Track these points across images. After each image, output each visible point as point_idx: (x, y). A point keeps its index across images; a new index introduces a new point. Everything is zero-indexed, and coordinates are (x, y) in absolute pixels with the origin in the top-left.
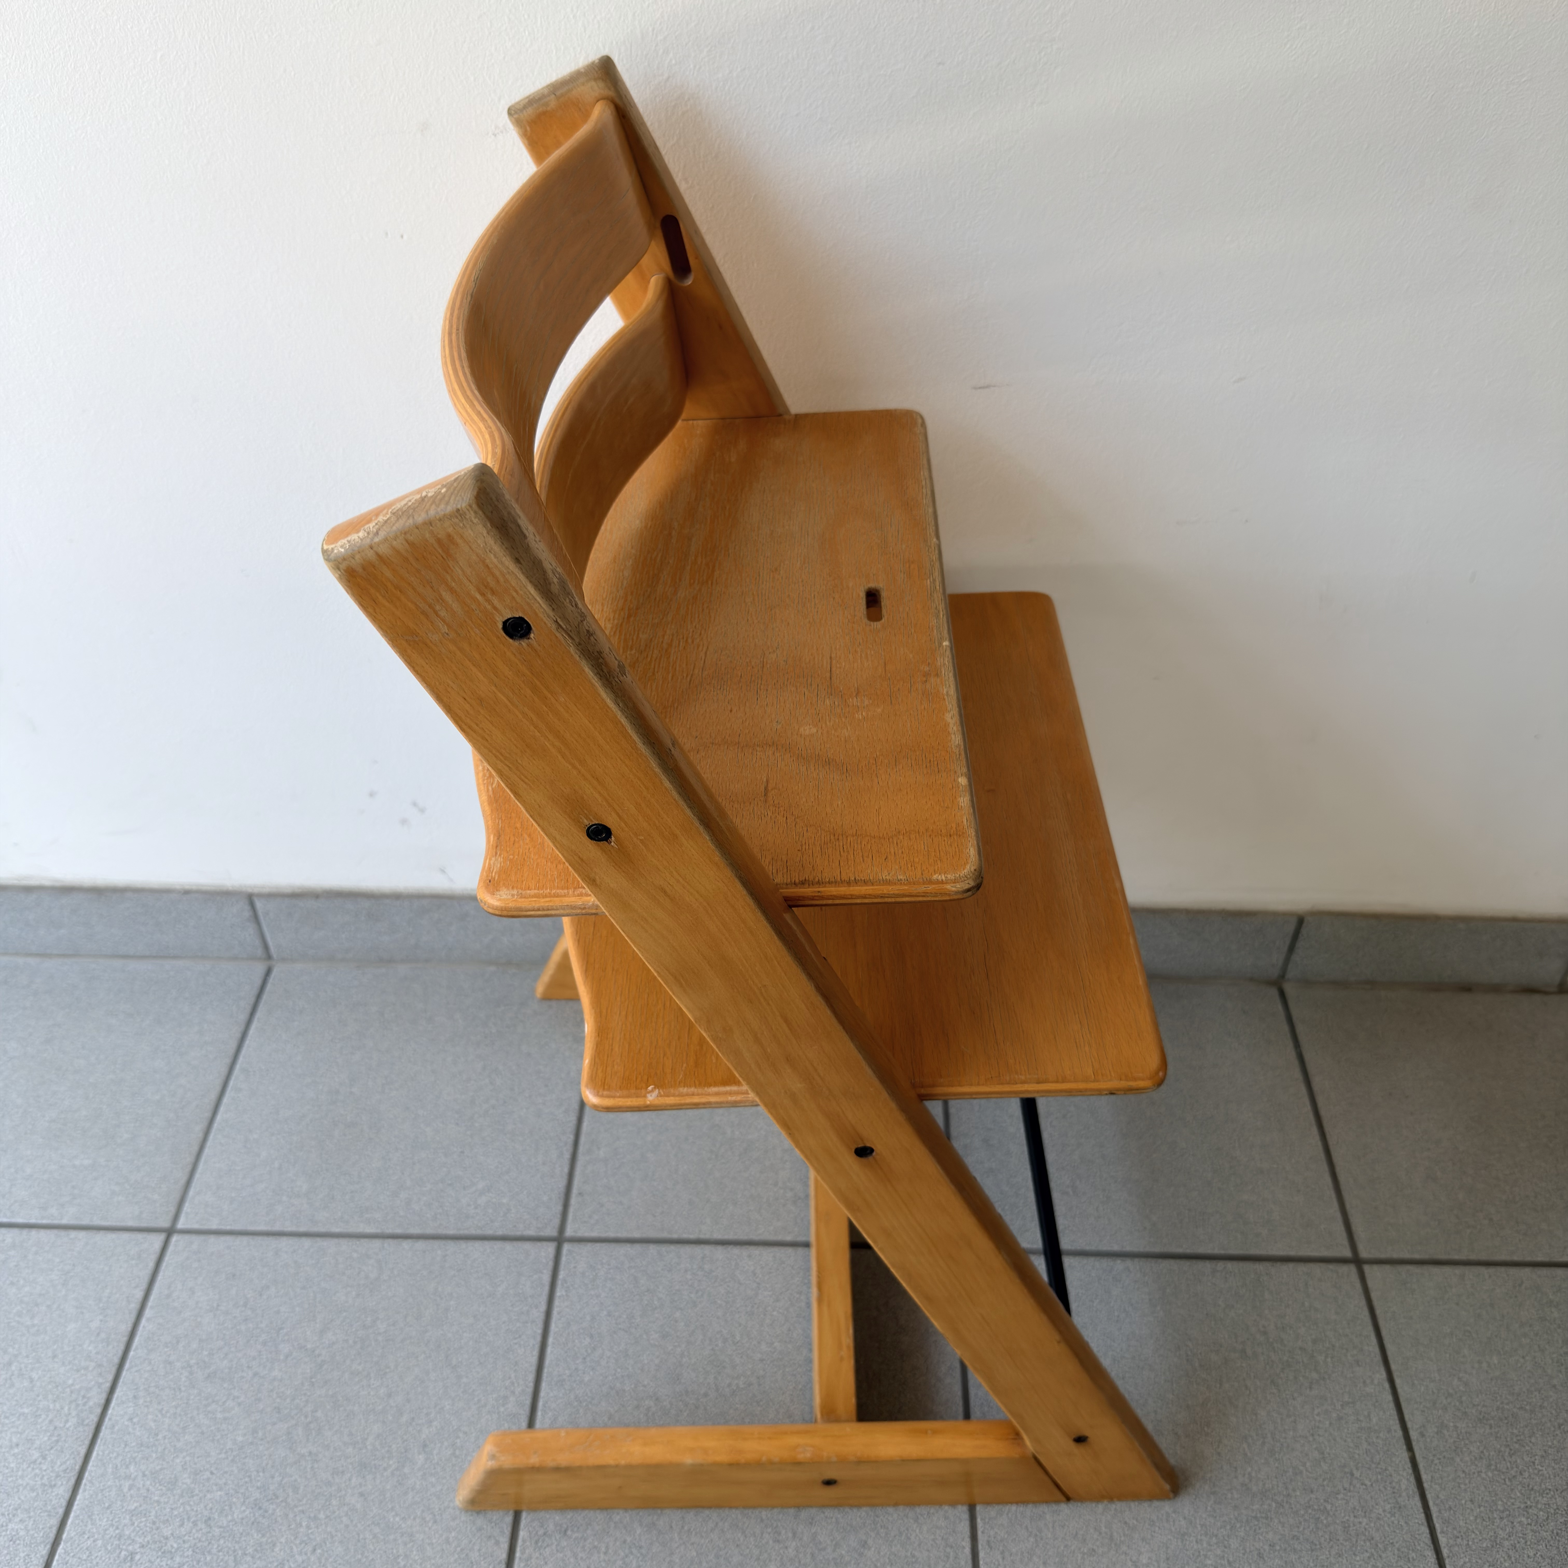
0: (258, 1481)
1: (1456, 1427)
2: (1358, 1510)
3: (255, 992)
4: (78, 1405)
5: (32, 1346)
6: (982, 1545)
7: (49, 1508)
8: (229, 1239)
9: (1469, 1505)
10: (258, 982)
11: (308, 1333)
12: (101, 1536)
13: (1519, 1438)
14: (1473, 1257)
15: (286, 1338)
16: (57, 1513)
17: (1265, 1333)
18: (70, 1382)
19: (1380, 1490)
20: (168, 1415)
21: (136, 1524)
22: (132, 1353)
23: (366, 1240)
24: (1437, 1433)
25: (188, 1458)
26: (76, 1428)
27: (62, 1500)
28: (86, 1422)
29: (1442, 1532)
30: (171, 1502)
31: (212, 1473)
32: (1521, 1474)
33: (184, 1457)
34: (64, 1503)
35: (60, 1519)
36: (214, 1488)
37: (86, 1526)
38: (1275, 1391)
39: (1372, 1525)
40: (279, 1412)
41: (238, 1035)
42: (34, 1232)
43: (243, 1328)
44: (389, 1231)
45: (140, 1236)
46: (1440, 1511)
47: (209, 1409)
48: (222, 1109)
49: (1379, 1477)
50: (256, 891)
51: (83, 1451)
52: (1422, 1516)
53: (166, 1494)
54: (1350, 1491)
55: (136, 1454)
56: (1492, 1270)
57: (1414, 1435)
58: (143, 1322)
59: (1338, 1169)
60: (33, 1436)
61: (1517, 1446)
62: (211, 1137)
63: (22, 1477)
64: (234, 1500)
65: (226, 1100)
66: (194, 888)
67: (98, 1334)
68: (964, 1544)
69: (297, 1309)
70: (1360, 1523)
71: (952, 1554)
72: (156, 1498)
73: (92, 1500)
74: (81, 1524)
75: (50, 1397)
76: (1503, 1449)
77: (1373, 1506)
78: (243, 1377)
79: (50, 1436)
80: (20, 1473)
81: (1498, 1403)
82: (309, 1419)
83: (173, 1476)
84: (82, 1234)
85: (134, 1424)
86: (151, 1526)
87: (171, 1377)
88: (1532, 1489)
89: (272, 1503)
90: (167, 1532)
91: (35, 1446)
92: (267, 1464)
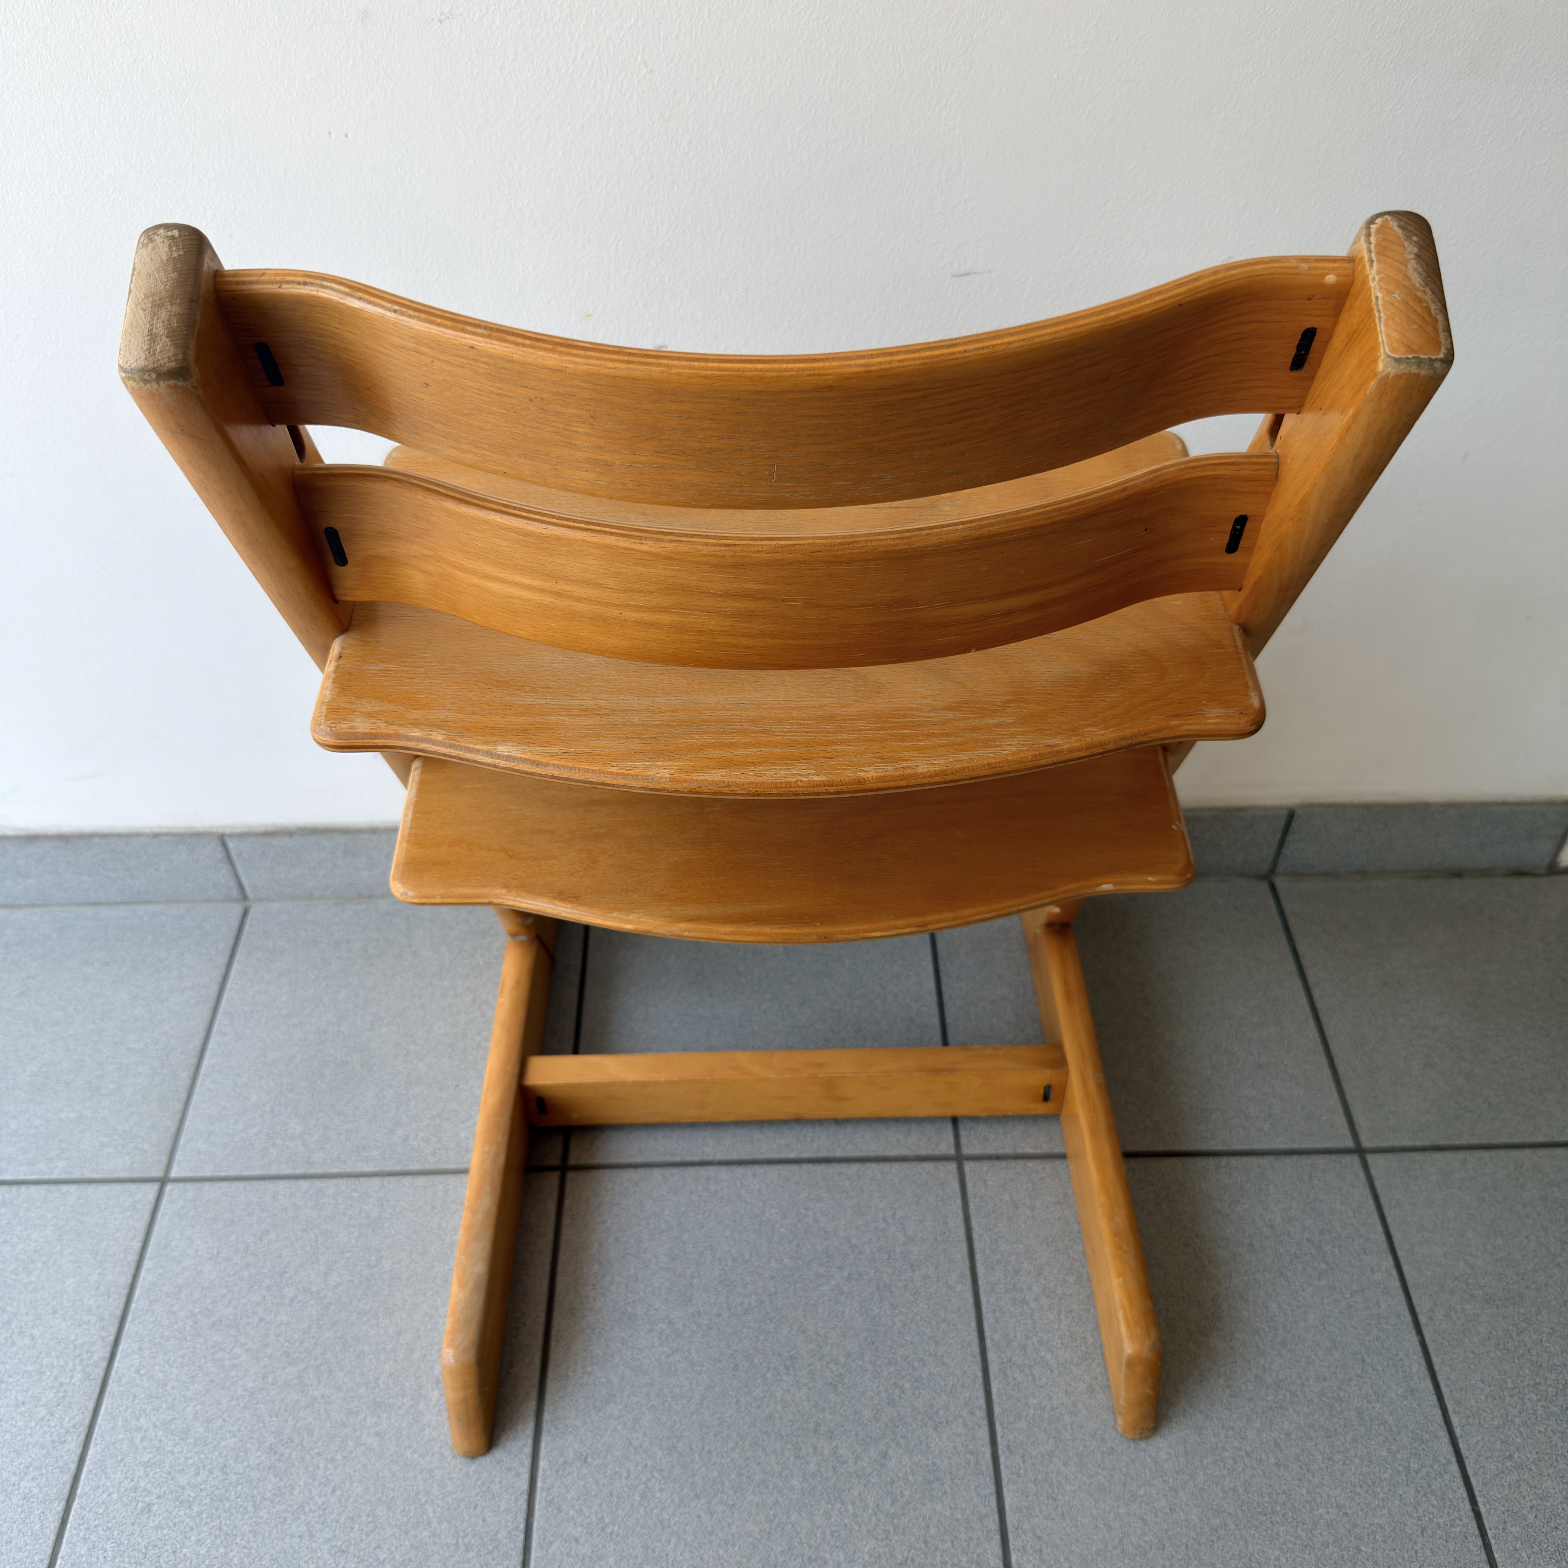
0: (272, 1425)
1: (1464, 1310)
2: (1371, 1395)
3: (234, 934)
4: (82, 1360)
5: (31, 1303)
6: (1002, 1450)
7: (61, 1464)
8: (224, 1185)
9: (1480, 1385)
10: (235, 923)
11: (313, 1275)
12: (115, 1489)
13: (1525, 1317)
14: (1474, 1141)
15: (290, 1281)
16: (69, 1469)
17: (1272, 1226)
18: (73, 1337)
19: (1391, 1374)
20: (176, 1365)
21: (151, 1474)
22: (133, 1305)
23: (365, 1179)
24: (1445, 1316)
25: (199, 1407)
26: (82, 1383)
27: (73, 1455)
28: (92, 1377)
29: (1455, 1412)
30: (185, 1451)
31: (224, 1420)
32: (1529, 1352)
33: (195, 1407)
34: (76, 1458)
35: (73, 1475)
36: (228, 1435)
37: (100, 1480)
38: (1285, 1283)
39: (1385, 1409)
40: (288, 1356)
41: (219, 979)
42: (23, 1188)
43: (245, 1273)
44: (389, 1169)
45: (132, 1187)
46: (1451, 1392)
47: (217, 1357)
48: (208, 1054)
49: (1391, 1362)
50: (227, 831)
51: (91, 1405)
52: (1434, 1398)
53: (179, 1444)
54: (1362, 1377)
55: (146, 1406)
56: (1492, 1153)
57: (1423, 1319)
58: (143, 1273)
59: (1336, 1061)
60: (39, 1393)
61: (1524, 1325)
62: (199, 1082)
63: (31, 1435)
64: (248, 1446)
65: (211, 1045)
66: (163, 831)
67: (98, 1288)
68: (983, 1449)
69: (299, 1252)
70: (1374, 1408)
71: (973, 1461)
72: (169, 1448)
73: (104, 1454)
74: (95, 1478)
75: (53, 1353)
76: (1510, 1328)
77: (1385, 1391)
78: (249, 1323)
79: (56, 1392)
80: (29, 1431)
81: (1504, 1284)
82: (319, 1362)
83: (185, 1426)
84: (73, 1188)
85: (142, 1376)
86: (166, 1476)
87: (175, 1327)
88: (1541, 1366)
89: (288, 1447)
90: (183, 1481)
91: (42, 1403)
92: (280, 1409)
